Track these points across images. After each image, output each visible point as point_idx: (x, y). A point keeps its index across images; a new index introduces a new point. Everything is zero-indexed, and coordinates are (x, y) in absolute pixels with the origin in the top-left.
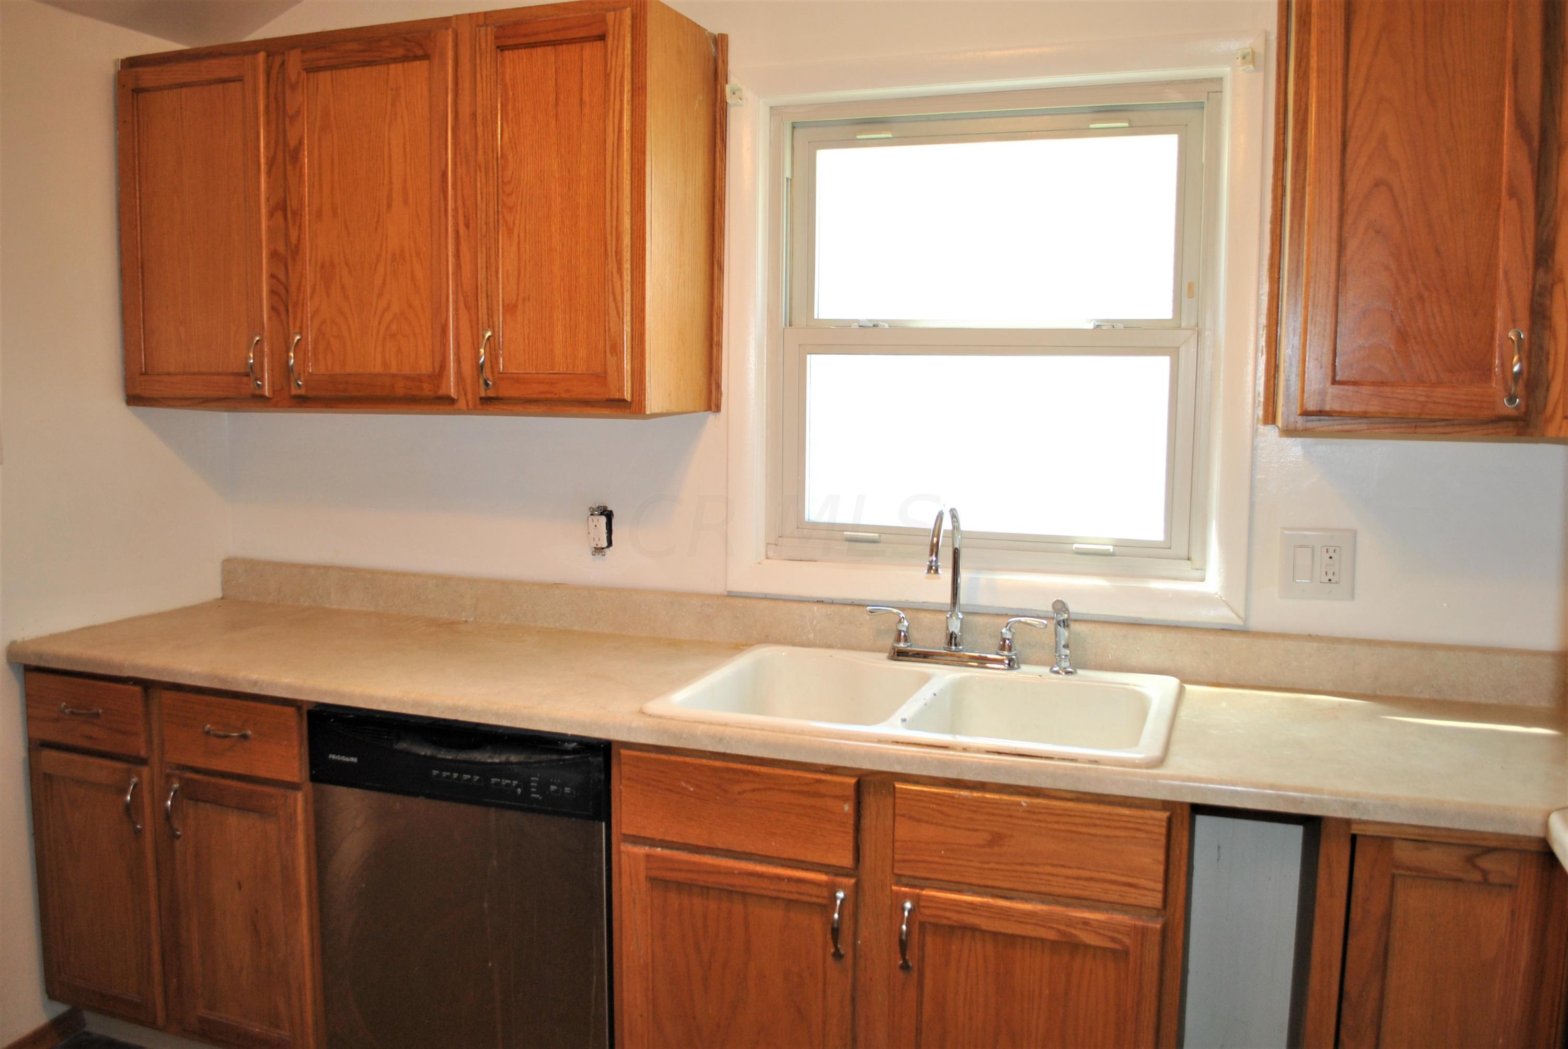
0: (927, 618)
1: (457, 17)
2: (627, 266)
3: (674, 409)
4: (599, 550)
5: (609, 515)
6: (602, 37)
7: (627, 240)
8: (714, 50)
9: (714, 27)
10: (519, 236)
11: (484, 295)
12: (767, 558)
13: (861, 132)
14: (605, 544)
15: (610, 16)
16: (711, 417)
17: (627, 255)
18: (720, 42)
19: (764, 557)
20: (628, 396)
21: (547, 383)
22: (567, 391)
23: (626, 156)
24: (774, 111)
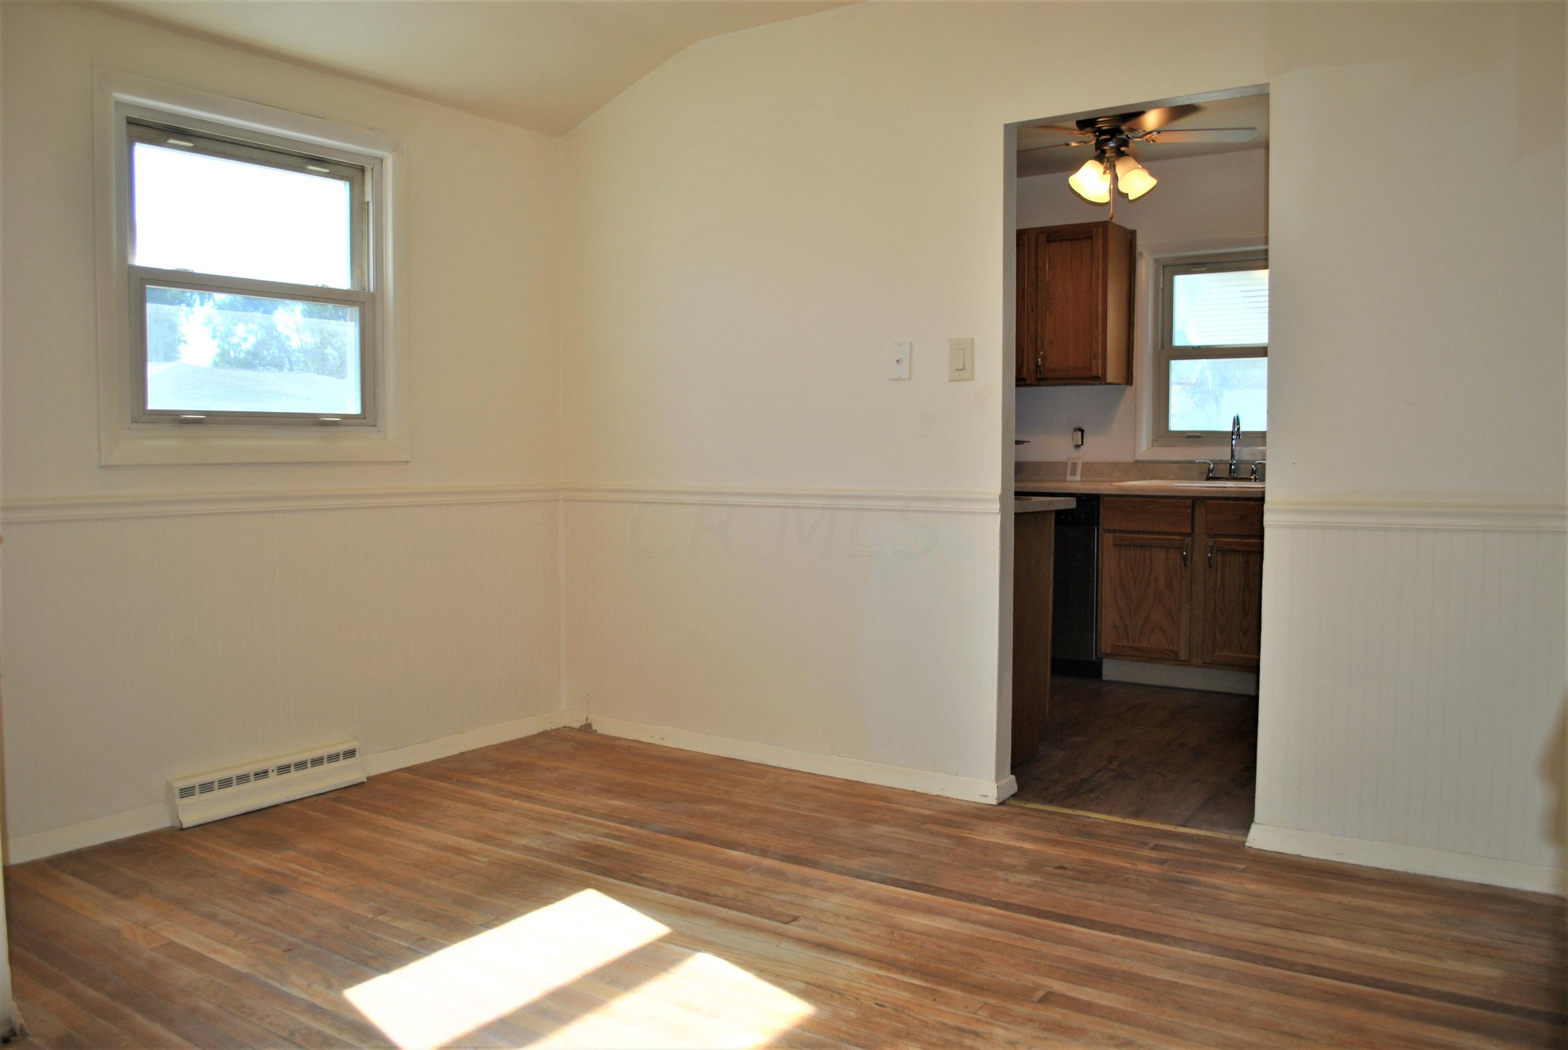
0: (1222, 466)
1: (1029, 229)
2: (1100, 325)
3: (1115, 382)
4: (1077, 446)
5: (1082, 431)
6: (1091, 238)
7: (1100, 315)
8: (1130, 236)
9: (1130, 227)
10: (1055, 314)
11: (1040, 338)
12: (1152, 446)
13: (1192, 268)
14: (1080, 443)
15: (1094, 230)
16: (1129, 389)
17: (1100, 321)
18: (1133, 234)
19: (1151, 446)
20: (1100, 375)
21: (1066, 371)
22: (1075, 374)
23: (1100, 283)
24: (1156, 261)
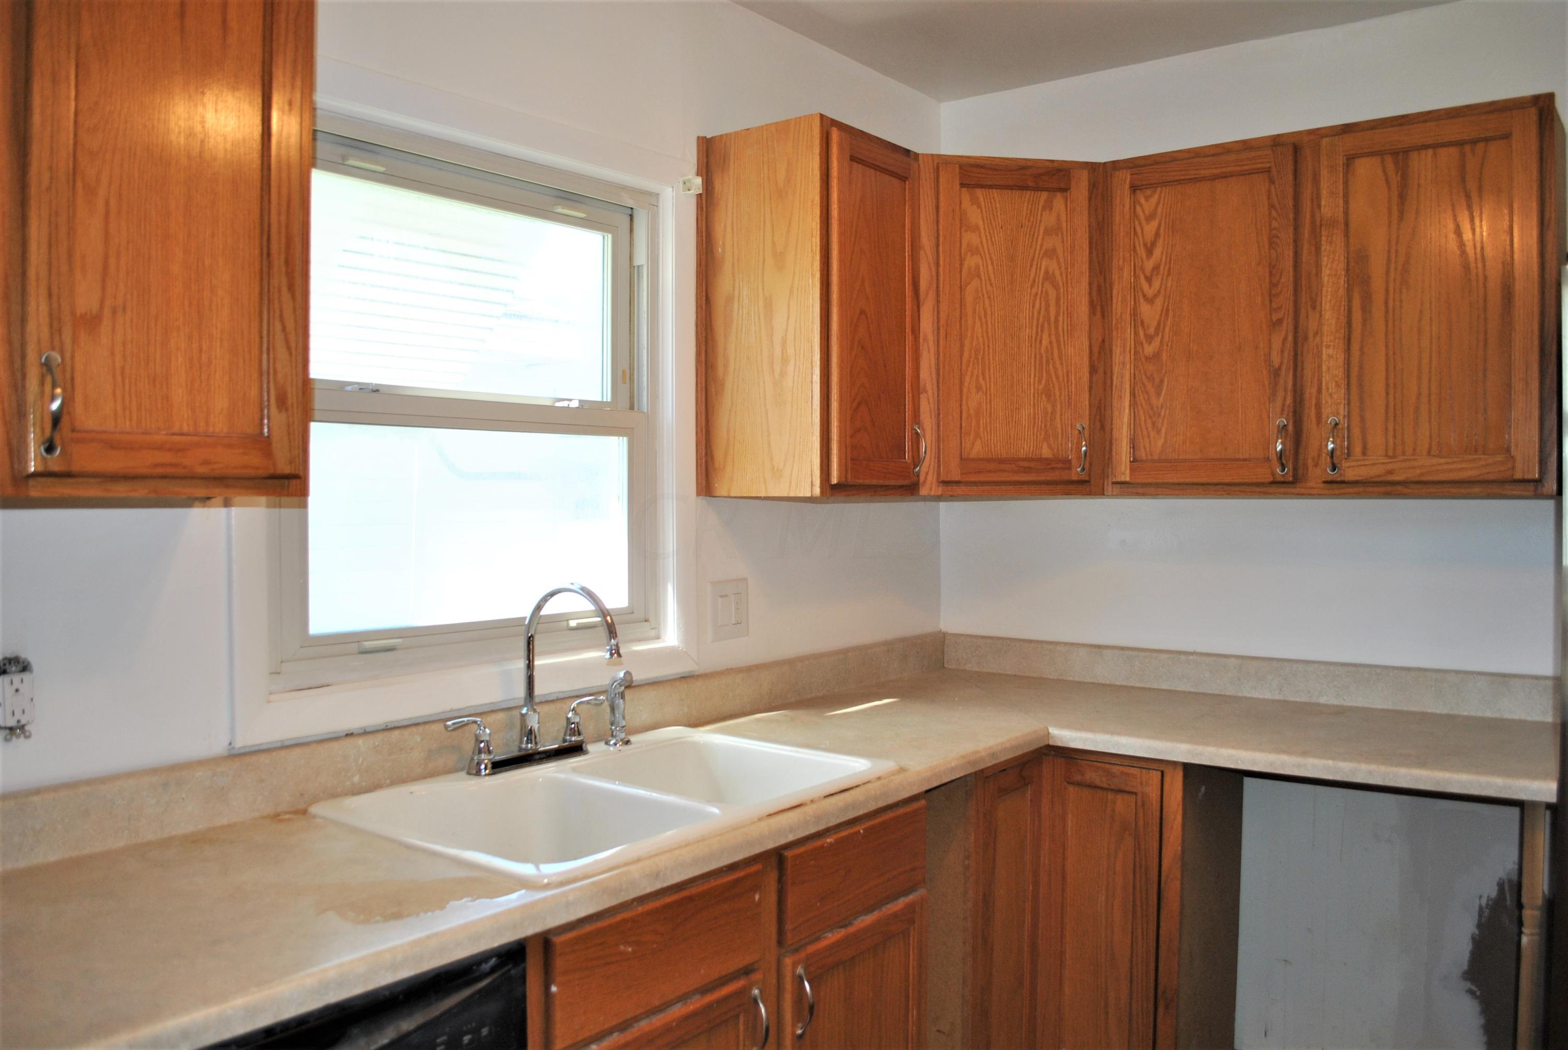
10: (107, 204)
11: (43, 291)
12: (271, 693)
19: (267, 692)
20: (299, 470)
21: (170, 450)
22: (206, 463)
